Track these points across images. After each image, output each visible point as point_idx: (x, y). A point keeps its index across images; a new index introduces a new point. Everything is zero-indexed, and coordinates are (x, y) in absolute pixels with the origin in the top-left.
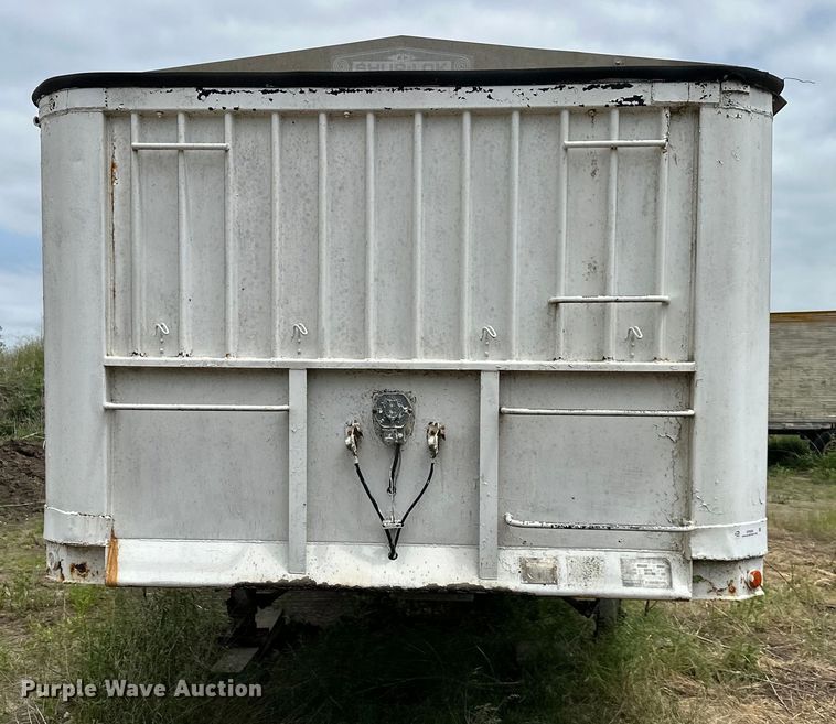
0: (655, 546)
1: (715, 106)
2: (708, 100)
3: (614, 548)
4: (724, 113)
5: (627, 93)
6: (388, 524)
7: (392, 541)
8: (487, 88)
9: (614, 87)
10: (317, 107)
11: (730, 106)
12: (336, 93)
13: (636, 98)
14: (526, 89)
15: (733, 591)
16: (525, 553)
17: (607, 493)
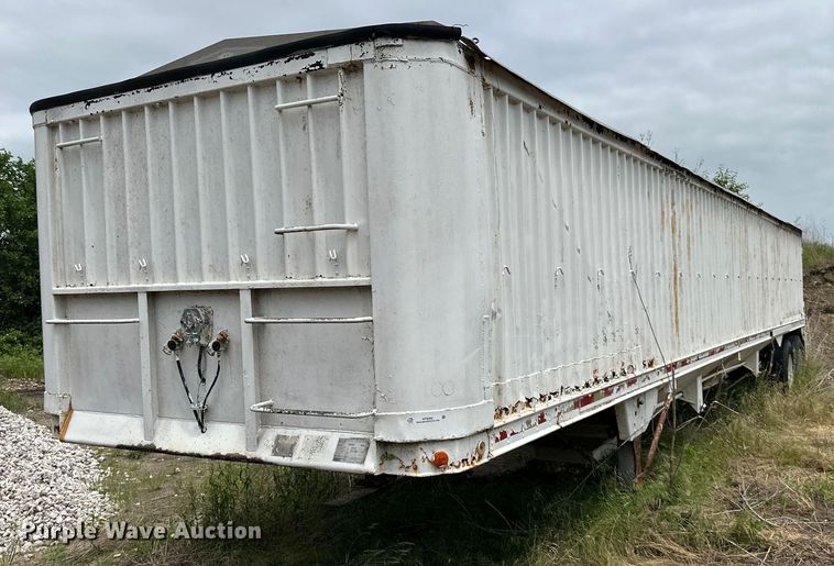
0: (364, 428)
1: (372, 61)
2: (367, 57)
3: (337, 429)
4: (379, 65)
5: (312, 60)
6: (195, 407)
7: (202, 418)
8: (228, 72)
9: (303, 57)
10: (141, 103)
11: (383, 59)
12: (149, 91)
13: (318, 63)
14: (251, 68)
15: (416, 468)
16: (281, 431)
17: (331, 384)
